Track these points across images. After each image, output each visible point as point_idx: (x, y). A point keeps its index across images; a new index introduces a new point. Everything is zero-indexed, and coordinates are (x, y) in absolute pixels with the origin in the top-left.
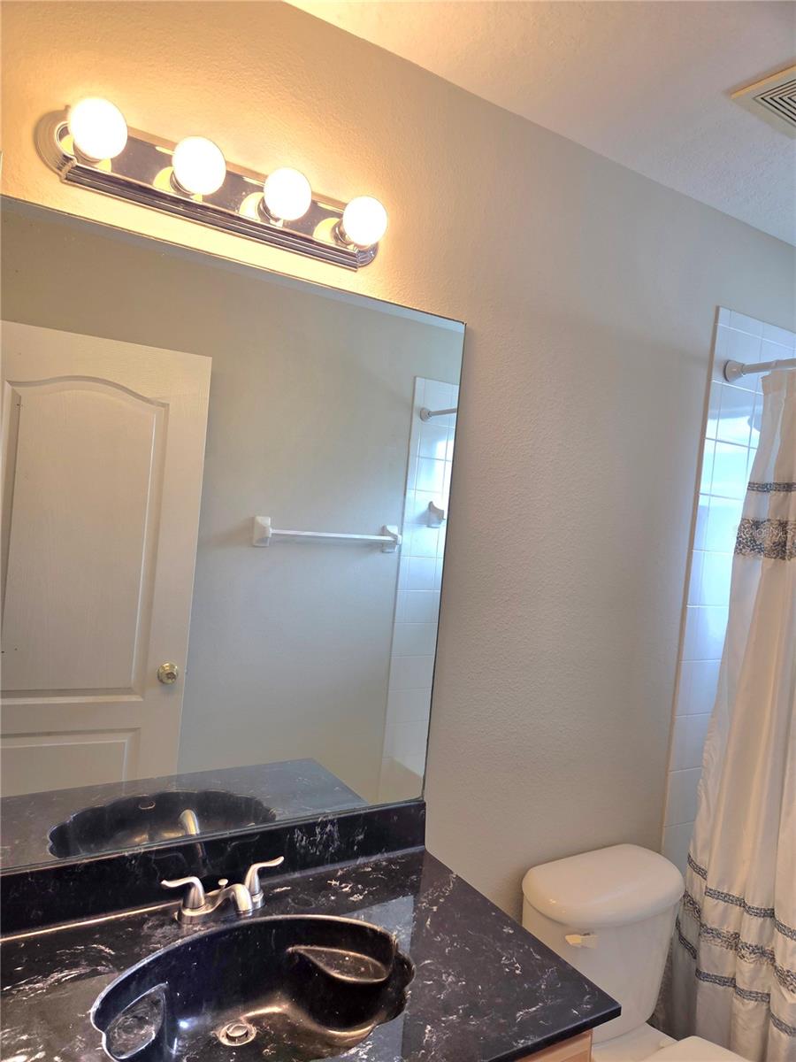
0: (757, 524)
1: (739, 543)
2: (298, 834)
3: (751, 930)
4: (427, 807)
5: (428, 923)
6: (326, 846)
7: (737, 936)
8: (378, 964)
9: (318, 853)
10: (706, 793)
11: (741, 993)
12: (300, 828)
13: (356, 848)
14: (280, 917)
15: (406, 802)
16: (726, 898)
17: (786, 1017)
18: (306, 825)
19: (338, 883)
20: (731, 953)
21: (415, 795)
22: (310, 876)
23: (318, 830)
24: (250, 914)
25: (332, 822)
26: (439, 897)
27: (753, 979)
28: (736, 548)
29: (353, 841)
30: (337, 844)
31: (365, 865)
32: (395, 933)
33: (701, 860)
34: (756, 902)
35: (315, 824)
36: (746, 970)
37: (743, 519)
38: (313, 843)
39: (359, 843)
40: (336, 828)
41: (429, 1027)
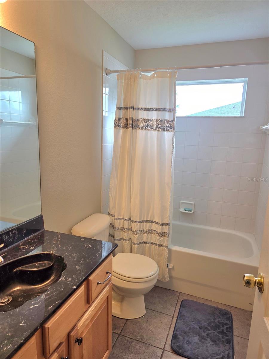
0: (119, 119)
1: (115, 125)
2: (4, 236)
3: (126, 225)
4: (43, 217)
5: (59, 246)
6: (14, 238)
7: (123, 228)
8: (48, 262)
9: (12, 240)
10: (111, 195)
11: (125, 240)
12: (4, 234)
13: (24, 235)
14: (9, 262)
15: (36, 217)
16: (120, 219)
17: (136, 241)
18: (6, 233)
19: (23, 247)
20: (122, 232)
21: (39, 214)
22: (11, 248)
23: (10, 233)
24: (3, 262)
25: (15, 229)
26: (58, 239)
27: (127, 236)
28: (114, 126)
29: (23, 233)
30: (17, 235)
31: (28, 240)
32: (51, 251)
33: (112, 212)
34: (126, 218)
35: (9, 232)
36: (126, 235)
37: (115, 118)
38: (10, 238)
39: (25, 234)
40: (17, 231)
41: (77, 266)
